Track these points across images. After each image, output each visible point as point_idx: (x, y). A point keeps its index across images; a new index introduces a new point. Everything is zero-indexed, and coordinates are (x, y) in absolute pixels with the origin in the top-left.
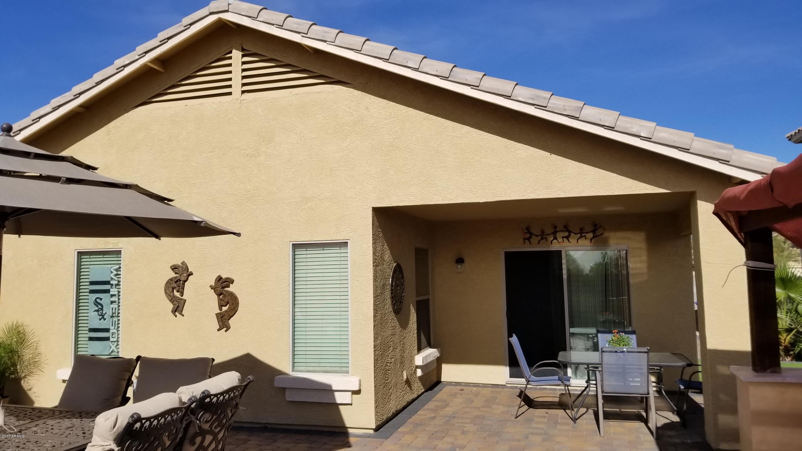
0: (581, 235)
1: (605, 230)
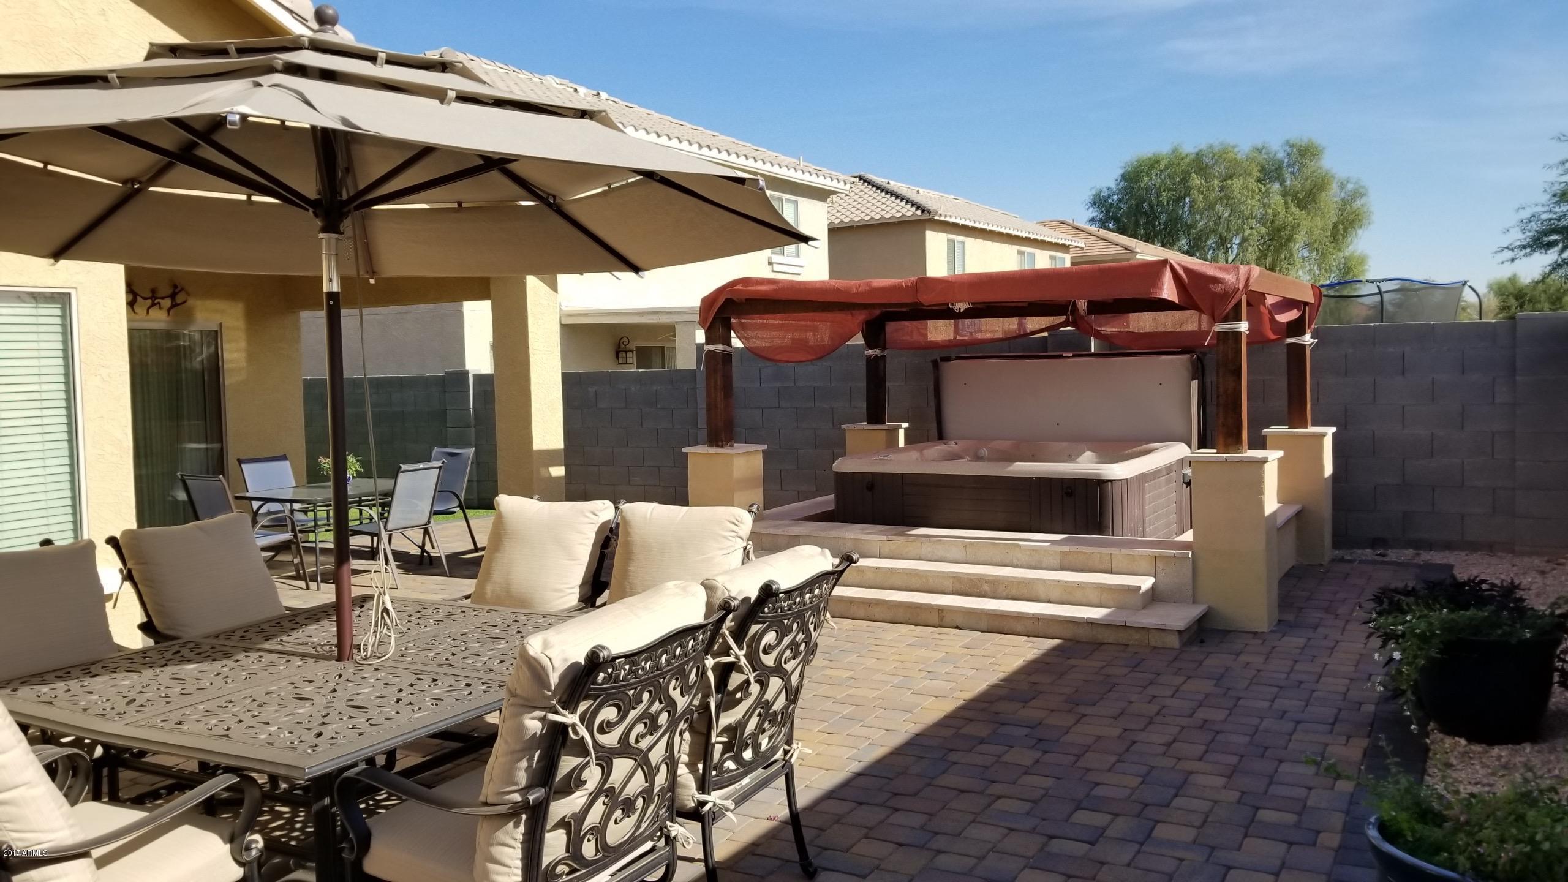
0: (153, 301)
1: (188, 294)
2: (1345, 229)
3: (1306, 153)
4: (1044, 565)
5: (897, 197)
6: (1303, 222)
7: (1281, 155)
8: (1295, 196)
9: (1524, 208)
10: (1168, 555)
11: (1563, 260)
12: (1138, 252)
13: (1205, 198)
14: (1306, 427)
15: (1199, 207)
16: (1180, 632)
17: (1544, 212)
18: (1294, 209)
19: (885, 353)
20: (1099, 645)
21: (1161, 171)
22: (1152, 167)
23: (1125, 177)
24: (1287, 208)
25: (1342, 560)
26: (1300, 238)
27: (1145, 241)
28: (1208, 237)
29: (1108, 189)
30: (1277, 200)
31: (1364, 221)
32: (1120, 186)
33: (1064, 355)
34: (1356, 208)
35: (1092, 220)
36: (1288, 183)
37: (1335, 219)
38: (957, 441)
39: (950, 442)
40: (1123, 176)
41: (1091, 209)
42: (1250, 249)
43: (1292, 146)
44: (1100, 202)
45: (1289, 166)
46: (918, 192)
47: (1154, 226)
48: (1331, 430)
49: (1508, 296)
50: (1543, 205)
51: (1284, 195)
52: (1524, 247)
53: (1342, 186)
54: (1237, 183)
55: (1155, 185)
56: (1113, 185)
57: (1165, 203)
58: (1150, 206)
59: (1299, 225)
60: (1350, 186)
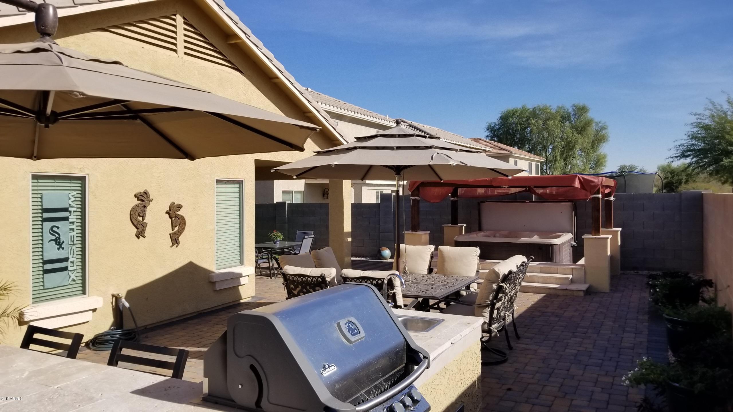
2: (598, 143)
3: (581, 110)
4: (535, 272)
5: (417, 130)
6: (579, 140)
7: (570, 110)
8: (576, 129)
9: (677, 141)
10: (577, 268)
11: (693, 162)
12: (513, 153)
13: (537, 128)
14: (612, 228)
15: (534, 132)
16: (584, 291)
17: (685, 143)
18: (575, 134)
19: (458, 199)
20: (558, 296)
21: (517, 116)
22: (514, 114)
23: (501, 118)
24: (573, 134)
25: (624, 274)
26: (578, 147)
27: (510, 146)
28: (539, 145)
29: (494, 123)
30: (568, 130)
31: (606, 140)
32: (499, 122)
33: (526, 201)
34: (602, 134)
35: (487, 136)
36: (573, 122)
37: (593, 138)
38: (487, 231)
39: (485, 232)
40: (501, 117)
41: (487, 132)
42: (557, 151)
43: (575, 106)
44: (490, 128)
45: (573, 115)
46: (424, 127)
47: (514, 140)
48: (620, 229)
49: (667, 172)
50: (685, 140)
51: (572, 127)
52: (677, 157)
53: (597, 124)
54: (551, 122)
55: (515, 122)
56: (496, 121)
57: (519, 130)
58: (513, 130)
59: (577, 141)
60: (600, 125)
